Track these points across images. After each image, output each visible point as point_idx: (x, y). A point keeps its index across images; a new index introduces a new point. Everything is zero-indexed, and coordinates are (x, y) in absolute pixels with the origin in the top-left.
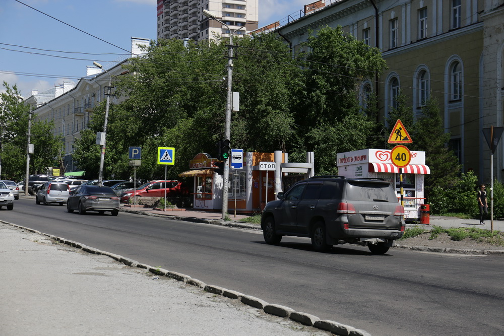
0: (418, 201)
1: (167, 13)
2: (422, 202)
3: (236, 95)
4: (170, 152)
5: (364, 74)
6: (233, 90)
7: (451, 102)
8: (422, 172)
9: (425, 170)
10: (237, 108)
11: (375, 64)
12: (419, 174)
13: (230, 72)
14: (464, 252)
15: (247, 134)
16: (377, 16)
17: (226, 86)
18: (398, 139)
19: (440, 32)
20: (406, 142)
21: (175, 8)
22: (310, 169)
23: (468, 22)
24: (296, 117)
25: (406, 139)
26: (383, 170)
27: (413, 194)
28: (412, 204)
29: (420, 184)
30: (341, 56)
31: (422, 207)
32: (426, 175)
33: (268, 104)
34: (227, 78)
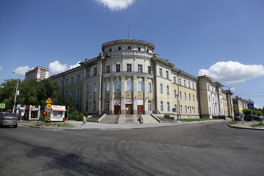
0: (63, 117)
1: (27, 77)
2: (64, 117)
3: (18, 92)
4: (4, 105)
5: (56, 89)
6: (18, 90)
7: (77, 97)
8: (64, 111)
9: (65, 110)
10: (18, 94)
11: (58, 87)
12: (63, 111)
13: (17, 86)
14: (59, 129)
15: (25, 101)
16: (64, 78)
17: (16, 89)
18: (49, 102)
19: (76, 82)
20: (51, 103)
21: (29, 76)
22: (39, 110)
23: (81, 81)
24: (38, 98)
25: (51, 102)
26: (55, 110)
27: (62, 115)
28: (62, 118)
29: (64, 113)
30: (50, 85)
31: (64, 118)
32: (65, 111)
33: (30, 95)
34: (16, 87)
